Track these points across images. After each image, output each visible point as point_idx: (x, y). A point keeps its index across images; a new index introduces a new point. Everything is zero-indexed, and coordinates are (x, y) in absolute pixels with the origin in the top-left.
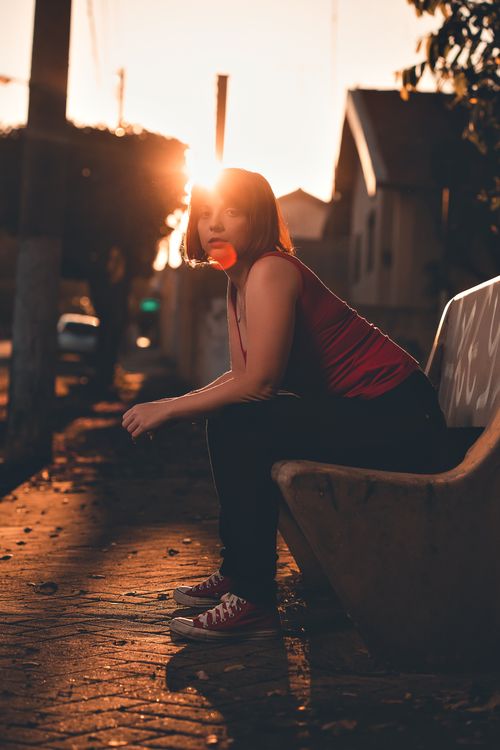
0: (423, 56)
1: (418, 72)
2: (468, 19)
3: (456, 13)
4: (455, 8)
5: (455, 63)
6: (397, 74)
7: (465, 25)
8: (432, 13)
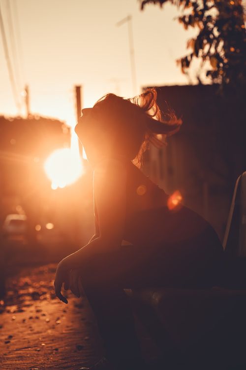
0: (191, 50)
1: (189, 58)
2: (213, 29)
3: (206, 27)
4: (205, 24)
5: (209, 52)
6: (178, 61)
7: (211, 32)
8: (193, 26)
